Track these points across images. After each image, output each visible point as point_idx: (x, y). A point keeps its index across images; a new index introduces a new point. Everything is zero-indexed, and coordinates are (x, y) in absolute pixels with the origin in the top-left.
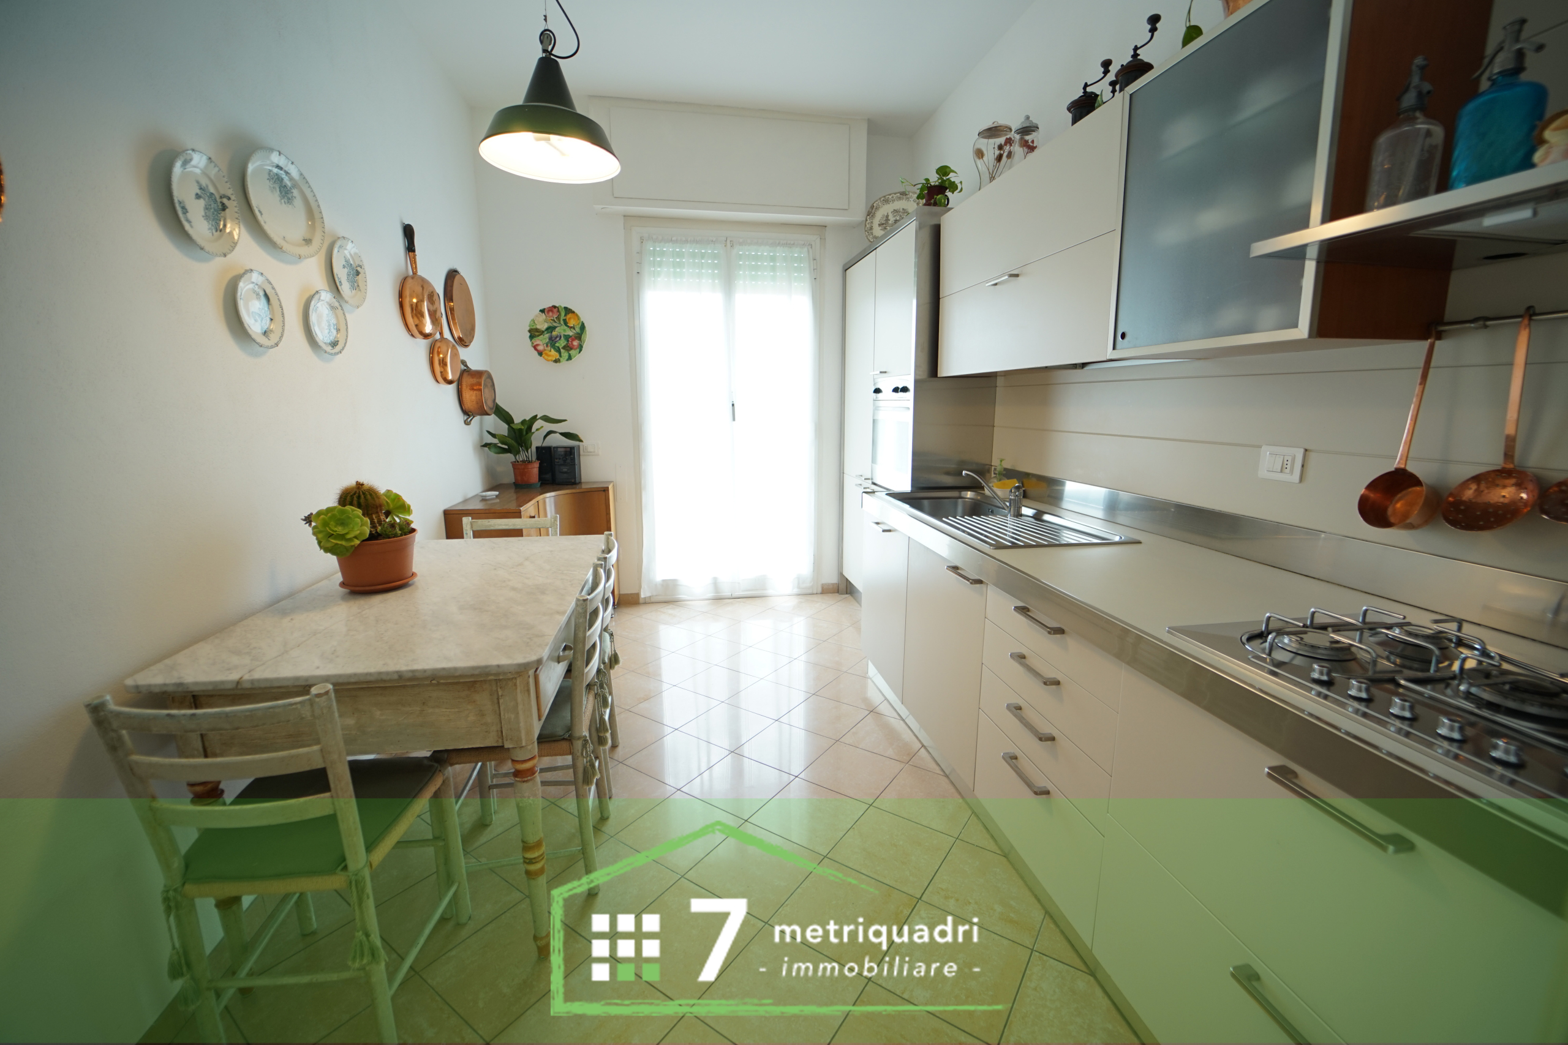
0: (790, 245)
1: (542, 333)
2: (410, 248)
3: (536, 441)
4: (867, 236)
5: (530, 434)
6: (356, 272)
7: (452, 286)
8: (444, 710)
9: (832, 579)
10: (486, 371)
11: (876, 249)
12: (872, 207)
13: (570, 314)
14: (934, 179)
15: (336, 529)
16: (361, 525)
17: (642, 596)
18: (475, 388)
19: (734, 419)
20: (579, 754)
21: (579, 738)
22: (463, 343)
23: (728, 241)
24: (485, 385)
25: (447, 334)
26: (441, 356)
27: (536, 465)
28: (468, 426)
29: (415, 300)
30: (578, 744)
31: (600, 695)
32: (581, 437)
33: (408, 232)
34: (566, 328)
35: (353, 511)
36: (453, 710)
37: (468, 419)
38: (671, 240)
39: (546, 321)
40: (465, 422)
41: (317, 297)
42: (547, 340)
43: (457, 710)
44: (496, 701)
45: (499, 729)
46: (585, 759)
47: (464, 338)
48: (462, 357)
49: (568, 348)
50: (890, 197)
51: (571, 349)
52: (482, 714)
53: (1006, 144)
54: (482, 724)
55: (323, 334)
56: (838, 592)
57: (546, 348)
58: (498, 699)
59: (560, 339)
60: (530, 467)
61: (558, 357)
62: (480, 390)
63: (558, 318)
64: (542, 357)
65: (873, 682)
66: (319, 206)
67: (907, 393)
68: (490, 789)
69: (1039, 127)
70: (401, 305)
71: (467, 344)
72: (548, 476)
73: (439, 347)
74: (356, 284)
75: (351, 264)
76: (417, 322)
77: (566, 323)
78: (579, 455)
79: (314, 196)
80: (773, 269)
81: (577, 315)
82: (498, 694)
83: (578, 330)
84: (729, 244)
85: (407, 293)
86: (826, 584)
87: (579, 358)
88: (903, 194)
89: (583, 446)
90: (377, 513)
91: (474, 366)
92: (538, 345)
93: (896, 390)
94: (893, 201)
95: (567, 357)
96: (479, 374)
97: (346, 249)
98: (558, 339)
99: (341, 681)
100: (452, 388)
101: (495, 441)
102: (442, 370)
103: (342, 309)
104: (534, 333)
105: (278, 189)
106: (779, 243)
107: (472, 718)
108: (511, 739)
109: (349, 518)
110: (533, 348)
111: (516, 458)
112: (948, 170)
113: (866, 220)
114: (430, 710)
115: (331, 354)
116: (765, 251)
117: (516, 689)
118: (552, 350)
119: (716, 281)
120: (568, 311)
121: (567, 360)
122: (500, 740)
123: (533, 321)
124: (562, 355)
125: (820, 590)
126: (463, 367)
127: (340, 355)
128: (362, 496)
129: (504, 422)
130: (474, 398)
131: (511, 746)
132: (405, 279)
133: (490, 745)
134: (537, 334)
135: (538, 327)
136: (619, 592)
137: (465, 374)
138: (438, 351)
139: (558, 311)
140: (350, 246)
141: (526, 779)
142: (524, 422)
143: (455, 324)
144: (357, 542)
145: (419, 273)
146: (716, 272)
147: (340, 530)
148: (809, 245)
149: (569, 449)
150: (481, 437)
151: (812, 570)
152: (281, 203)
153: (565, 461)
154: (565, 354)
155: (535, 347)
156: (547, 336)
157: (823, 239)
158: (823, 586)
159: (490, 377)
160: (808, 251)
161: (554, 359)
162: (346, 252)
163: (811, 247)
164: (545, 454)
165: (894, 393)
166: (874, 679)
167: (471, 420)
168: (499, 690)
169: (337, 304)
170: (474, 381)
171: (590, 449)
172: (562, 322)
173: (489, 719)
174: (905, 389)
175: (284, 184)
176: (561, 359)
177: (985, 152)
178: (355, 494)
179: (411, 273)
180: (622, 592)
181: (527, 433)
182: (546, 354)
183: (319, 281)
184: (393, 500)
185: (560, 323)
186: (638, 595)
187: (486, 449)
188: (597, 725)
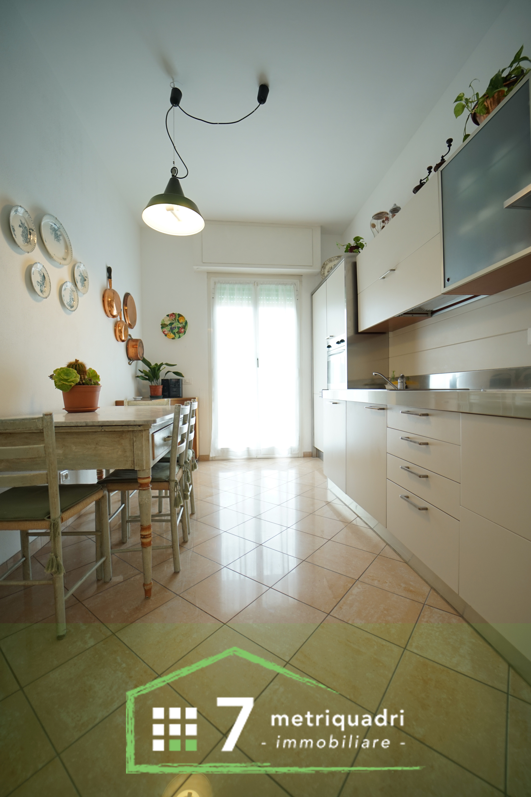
0: (285, 284)
1: (167, 326)
2: (109, 277)
3: (162, 375)
4: (322, 277)
5: (159, 371)
6: (84, 280)
7: (127, 299)
8: (106, 448)
9: (308, 449)
10: (140, 340)
11: (326, 280)
12: (324, 264)
13: (181, 317)
14: (353, 243)
15: (63, 377)
16: (76, 377)
17: (211, 456)
18: (134, 346)
19: (258, 367)
20: (173, 490)
21: (173, 481)
22: (130, 326)
23: (256, 283)
24: (139, 346)
25: (123, 319)
26: (120, 328)
27: (161, 387)
28: (130, 365)
29: (110, 299)
30: (173, 484)
31: (185, 472)
32: (183, 375)
33: (109, 270)
34: (178, 323)
35: (72, 370)
36: (111, 448)
37: (130, 361)
38: (229, 283)
39: (169, 320)
40: (129, 363)
41: (66, 283)
42: (170, 329)
43: (113, 448)
44: (132, 444)
45: (133, 460)
46: (176, 493)
47: (132, 325)
48: (129, 333)
49: (179, 332)
50: (333, 259)
51: (180, 333)
52: (125, 451)
53: (386, 220)
54: (124, 457)
55: (66, 300)
56: (312, 457)
57: (169, 333)
58: (133, 443)
59: (175, 328)
60: (158, 387)
61: (174, 337)
62: (137, 348)
63: (175, 319)
64: (166, 337)
65: (331, 491)
66: (71, 245)
67: (344, 343)
68: (127, 523)
69: (401, 208)
70: (103, 301)
71: (132, 327)
72: (166, 394)
73: (119, 324)
74: (84, 285)
75: (83, 276)
76: (110, 309)
77: (178, 321)
78: (182, 384)
79: (69, 241)
80: (277, 295)
81: (184, 317)
82: (133, 441)
83: (184, 324)
84: (256, 284)
85: (106, 295)
86: (305, 452)
87: (183, 337)
88: (339, 257)
89: (184, 380)
90: (84, 374)
91: (134, 337)
92: (165, 331)
93: (338, 343)
94: (334, 260)
95: (178, 337)
96: (136, 340)
97: (80, 268)
98: (174, 328)
99: (58, 425)
100: (124, 344)
101: (143, 375)
102: (120, 335)
103: (77, 292)
104: (163, 326)
105: (54, 234)
106: (280, 284)
107: (120, 453)
108: (138, 465)
109: (70, 372)
110: (163, 333)
111: (152, 384)
112: (359, 238)
113: (321, 270)
114: (100, 448)
115: (70, 310)
116: (273, 287)
117: (143, 438)
118: (172, 333)
119: (250, 302)
120: (180, 315)
121: (178, 338)
122: (133, 466)
123: (163, 320)
124: (176, 336)
125: (302, 455)
126: (129, 337)
127: (74, 312)
128: (78, 366)
129: (147, 365)
130: (133, 351)
131: (138, 469)
132: (106, 290)
133: (128, 468)
134: (165, 326)
135: (166, 323)
136: (199, 453)
137: (130, 340)
138: (118, 325)
139: (175, 316)
140: (82, 266)
141: (144, 488)
142: (156, 364)
143: (127, 316)
144: (73, 384)
145: (113, 288)
146: (250, 297)
147: (66, 377)
148: (294, 284)
149: (177, 380)
150: (136, 373)
151: (298, 444)
152: (55, 240)
153: (175, 386)
154: (177, 335)
155: (163, 332)
156: (169, 327)
157: (301, 282)
158: (304, 453)
159: (141, 342)
160: (294, 287)
161: (172, 338)
162: (80, 269)
163: (295, 285)
164: (166, 383)
165: (337, 344)
166: (331, 490)
167: (132, 363)
168: (134, 438)
169: (74, 289)
170: (134, 343)
171: (187, 381)
172: (177, 321)
173: (128, 454)
174: (342, 341)
175: (57, 233)
176: (176, 338)
177: (376, 225)
178: (74, 364)
179: (109, 288)
180: (201, 454)
181: (157, 371)
182: (169, 335)
183: (67, 277)
184: (92, 373)
185: (176, 321)
186: (209, 456)
187: (138, 378)
188: (183, 488)
